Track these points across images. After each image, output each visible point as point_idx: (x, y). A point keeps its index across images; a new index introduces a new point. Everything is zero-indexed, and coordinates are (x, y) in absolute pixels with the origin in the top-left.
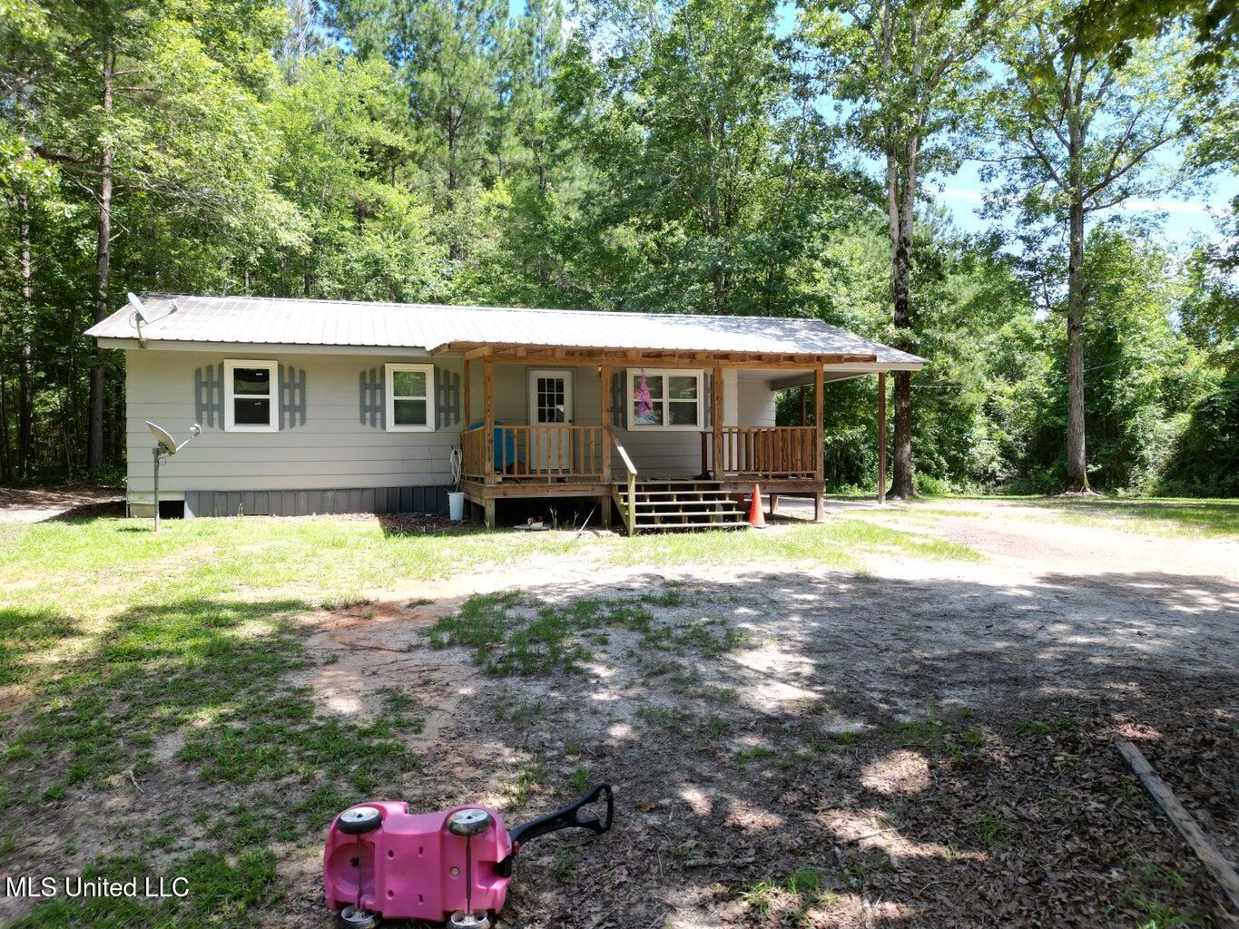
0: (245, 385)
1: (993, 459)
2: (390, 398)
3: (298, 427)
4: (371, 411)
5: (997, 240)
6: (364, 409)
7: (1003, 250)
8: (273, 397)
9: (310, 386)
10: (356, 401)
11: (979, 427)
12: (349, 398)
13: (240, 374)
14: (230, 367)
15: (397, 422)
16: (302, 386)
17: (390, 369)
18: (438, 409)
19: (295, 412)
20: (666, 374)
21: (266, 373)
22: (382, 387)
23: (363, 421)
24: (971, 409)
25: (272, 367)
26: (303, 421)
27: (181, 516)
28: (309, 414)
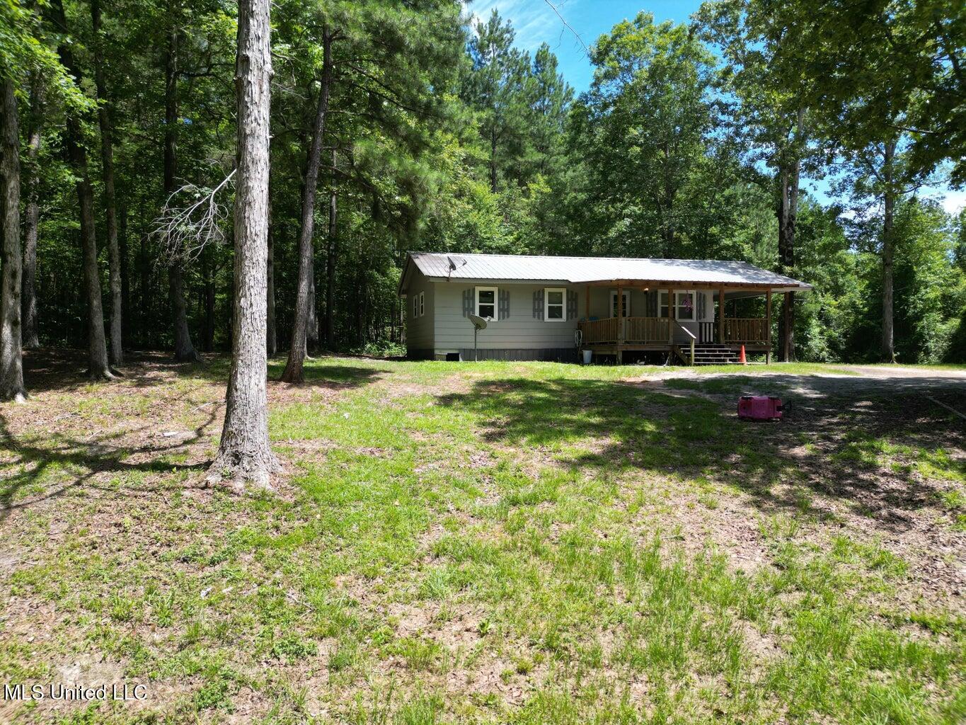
0: (483, 299)
2: (547, 305)
3: (506, 319)
4: (538, 312)
6: (534, 310)
8: (496, 305)
9: (511, 300)
10: (531, 307)
11: (815, 328)
12: (529, 307)
13: (483, 294)
14: (478, 289)
15: (550, 317)
16: (508, 299)
17: (547, 291)
18: (568, 311)
19: (505, 312)
20: (677, 292)
21: (493, 292)
22: (543, 299)
23: (534, 316)
24: (810, 315)
25: (495, 290)
26: (508, 316)
27: (458, 360)
28: (511, 313)
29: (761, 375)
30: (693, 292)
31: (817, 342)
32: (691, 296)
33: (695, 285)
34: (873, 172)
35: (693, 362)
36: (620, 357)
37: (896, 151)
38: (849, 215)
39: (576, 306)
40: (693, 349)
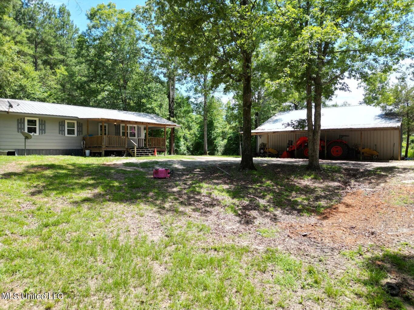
0: (31, 124)
1: (185, 150)
2: (66, 128)
3: (43, 134)
4: (62, 131)
5: (189, 98)
6: (60, 130)
7: (190, 100)
8: (37, 127)
9: (46, 125)
10: (58, 128)
11: (182, 142)
12: (57, 129)
13: (29, 121)
14: (26, 119)
15: (68, 134)
16: (44, 124)
17: (66, 121)
18: (78, 131)
19: (42, 131)
20: (129, 125)
21: (35, 121)
22: (64, 125)
23: (59, 133)
24: (180, 137)
25: (37, 120)
26: (45, 133)
27: (14, 155)
28: (47, 131)
29: (162, 160)
30: (136, 126)
31: (183, 148)
32: (135, 127)
33: (136, 123)
34: (200, 85)
35: (136, 155)
36: (103, 153)
37: (208, 78)
38: (192, 100)
39: (82, 129)
40: (136, 150)
